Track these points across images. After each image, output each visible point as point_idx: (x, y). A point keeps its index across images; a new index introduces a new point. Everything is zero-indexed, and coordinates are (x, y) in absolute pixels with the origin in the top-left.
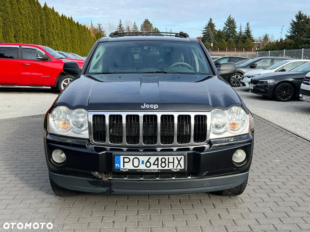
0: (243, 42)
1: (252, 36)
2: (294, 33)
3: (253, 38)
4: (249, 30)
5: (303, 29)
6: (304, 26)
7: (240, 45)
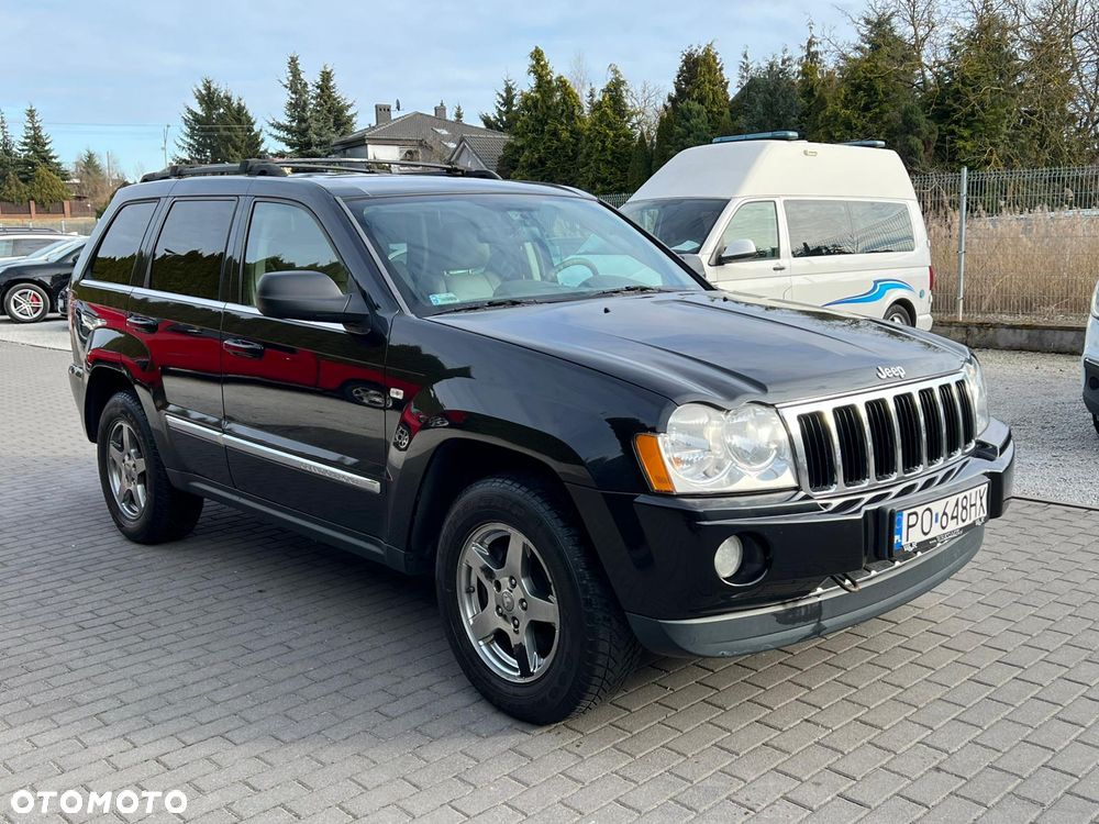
0: (24, 181)
1: (55, 158)
2: (198, 151)
3: (59, 164)
4: (40, 137)
5: (229, 139)
6: (229, 129)
7: (14, 188)
